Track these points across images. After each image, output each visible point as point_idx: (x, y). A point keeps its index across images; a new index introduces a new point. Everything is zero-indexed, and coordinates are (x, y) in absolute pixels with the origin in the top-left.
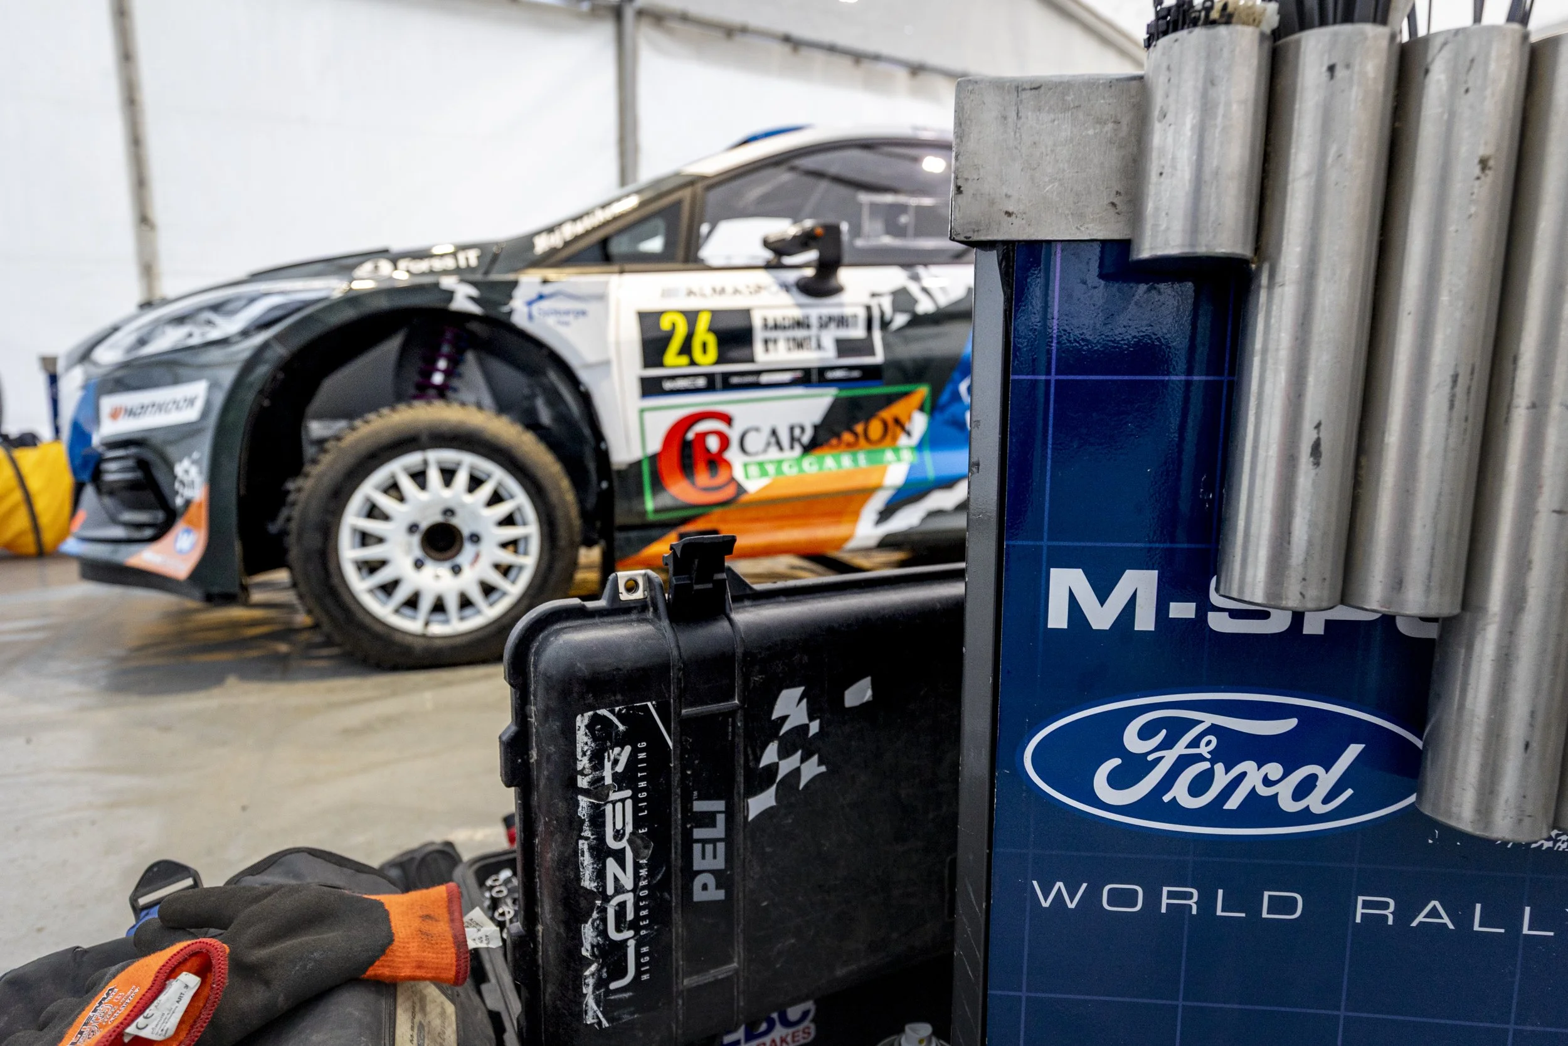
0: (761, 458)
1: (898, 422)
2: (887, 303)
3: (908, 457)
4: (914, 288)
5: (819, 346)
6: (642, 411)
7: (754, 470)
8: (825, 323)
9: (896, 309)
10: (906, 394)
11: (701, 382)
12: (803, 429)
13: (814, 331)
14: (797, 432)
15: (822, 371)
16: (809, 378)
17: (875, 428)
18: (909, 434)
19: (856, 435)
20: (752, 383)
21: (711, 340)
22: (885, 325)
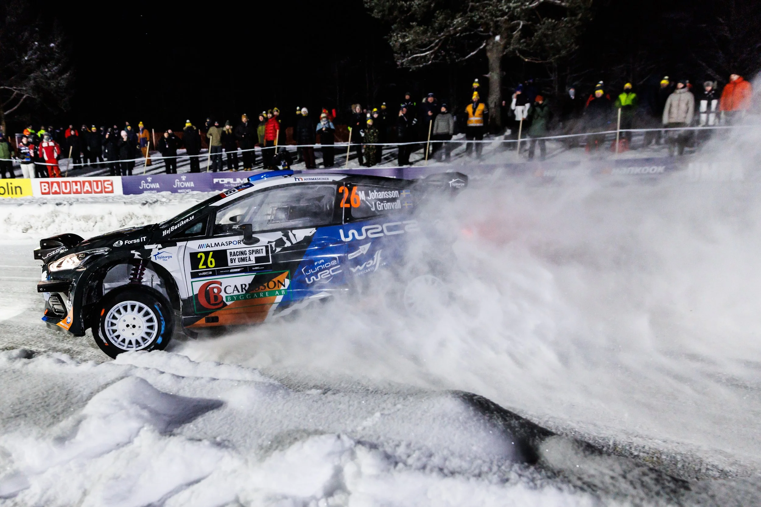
0: (232, 294)
1: (279, 281)
2: (273, 244)
3: (283, 292)
4: (285, 239)
5: (250, 260)
6: (192, 282)
7: (229, 298)
8: (251, 252)
9: (277, 246)
10: (282, 273)
11: (211, 273)
12: (246, 285)
13: (248, 255)
14: (244, 286)
15: (251, 267)
16: (246, 270)
17: (271, 284)
18: (284, 286)
19: (265, 287)
20: (228, 272)
21: (213, 260)
22: (273, 252)
